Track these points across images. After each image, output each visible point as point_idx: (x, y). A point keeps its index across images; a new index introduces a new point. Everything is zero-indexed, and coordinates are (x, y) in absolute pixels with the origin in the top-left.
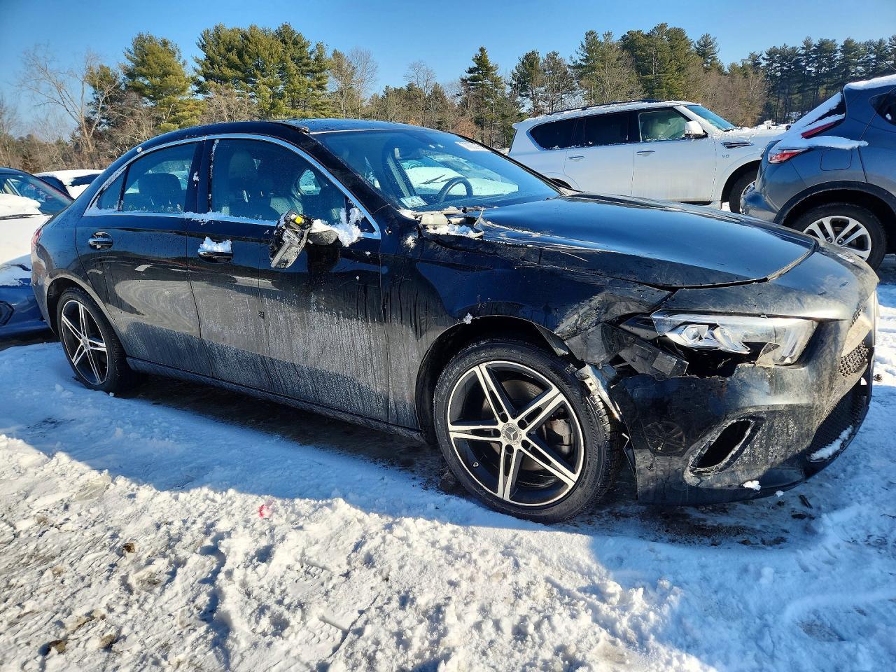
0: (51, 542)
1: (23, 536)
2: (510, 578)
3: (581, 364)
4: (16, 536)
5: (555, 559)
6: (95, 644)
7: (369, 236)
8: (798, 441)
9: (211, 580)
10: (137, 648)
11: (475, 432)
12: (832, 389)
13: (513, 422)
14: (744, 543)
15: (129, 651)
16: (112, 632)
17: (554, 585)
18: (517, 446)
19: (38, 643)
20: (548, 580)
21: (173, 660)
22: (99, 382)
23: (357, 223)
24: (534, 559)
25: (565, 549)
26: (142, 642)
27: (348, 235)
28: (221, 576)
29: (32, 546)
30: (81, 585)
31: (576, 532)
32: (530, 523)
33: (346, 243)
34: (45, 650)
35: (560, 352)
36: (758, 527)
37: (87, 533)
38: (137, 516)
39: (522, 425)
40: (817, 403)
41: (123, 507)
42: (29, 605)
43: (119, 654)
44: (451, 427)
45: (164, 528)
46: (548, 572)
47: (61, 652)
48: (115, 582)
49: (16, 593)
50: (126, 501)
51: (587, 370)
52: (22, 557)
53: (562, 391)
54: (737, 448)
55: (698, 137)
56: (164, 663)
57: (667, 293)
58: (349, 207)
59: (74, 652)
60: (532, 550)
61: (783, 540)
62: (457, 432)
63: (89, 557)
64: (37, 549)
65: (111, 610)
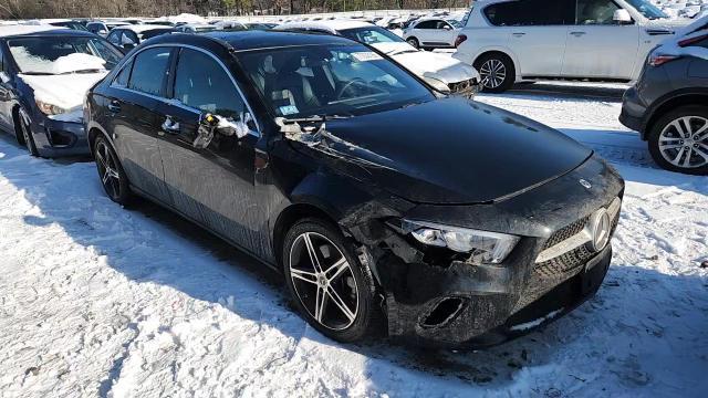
0: (53, 305)
1: (39, 299)
2: (298, 375)
3: (360, 244)
4: (37, 298)
5: (330, 367)
6: (55, 373)
7: (254, 134)
8: (496, 317)
9: (126, 346)
10: (74, 379)
11: (303, 275)
12: (527, 284)
13: (323, 274)
14: (460, 377)
15: (69, 380)
16: (65, 367)
17: (323, 385)
18: (326, 290)
19: (26, 367)
20: (320, 380)
21: (88, 390)
22: (115, 197)
23: (248, 124)
24: (319, 365)
25: (340, 362)
26: (78, 377)
27: (242, 130)
28: (132, 344)
29: (42, 306)
30: (60, 335)
31: (357, 351)
32: (329, 341)
33: (239, 136)
34: (27, 372)
35: (346, 234)
36: (479, 368)
37: (74, 303)
38: (104, 296)
39: (328, 276)
40: (513, 293)
41: (99, 288)
42: (28, 344)
43: (63, 381)
44: (292, 270)
45: (116, 307)
46: (323, 374)
47: (35, 374)
48: (78, 337)
49: (25, 334)
50: (102, 284)
51: (363, 248)
52: (34, 312)
53: (347, 260)
54: (452, 316)
55: (625, 23)
56: (83, 391)
57: (414, 205)
58: (246, 111)
59: (42, 375)
60: (320, 359)
61: (489, 380)
62: (295, 273)
63: (69, 319)
64: (44, 309)
65: (69, 354)
